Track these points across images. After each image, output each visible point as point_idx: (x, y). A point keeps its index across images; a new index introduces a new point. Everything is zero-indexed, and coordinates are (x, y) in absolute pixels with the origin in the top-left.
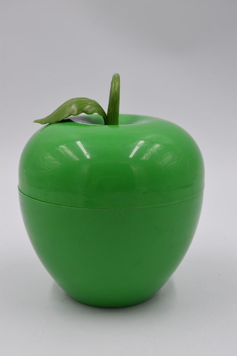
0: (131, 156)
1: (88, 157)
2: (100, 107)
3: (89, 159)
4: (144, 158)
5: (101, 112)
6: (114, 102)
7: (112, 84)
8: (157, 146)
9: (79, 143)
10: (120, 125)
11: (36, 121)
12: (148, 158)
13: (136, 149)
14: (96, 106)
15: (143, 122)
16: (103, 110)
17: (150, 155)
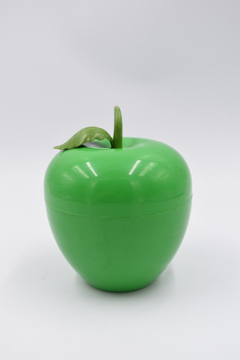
0: (130, 173)
1: (96, 175)
2: (107, 133)
3: (96, 177)
4: (141, 174)
5: (109, 137)
6: (118, 129)
7: (115, 114)
8: (152, 164)
9: (88, 164)
10: (123, 149)
11: (55, 148)
12: (144, 174)
13: (135, 167)
14: (105, 133)
15: (141, 145)
16: (110, 136)
17: (146, 172)
